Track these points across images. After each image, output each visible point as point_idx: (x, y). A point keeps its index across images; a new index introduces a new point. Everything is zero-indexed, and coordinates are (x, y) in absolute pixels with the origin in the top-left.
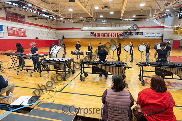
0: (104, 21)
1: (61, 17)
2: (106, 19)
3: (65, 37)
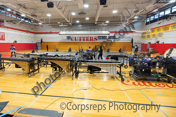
0: (80, 26)
1: (40, 22)
2: (82, 24)
3: (43, 41)
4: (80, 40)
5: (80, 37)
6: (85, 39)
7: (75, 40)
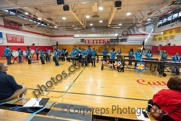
0: (94, 29)
4: (93, 43)
5: (93, 40)
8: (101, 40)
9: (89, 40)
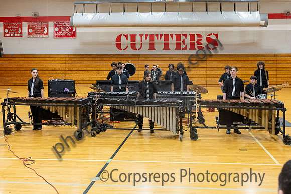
4: (152, 46)
5: (152, 36)
6: (172, 41)
7: (133, 46)
8: (182, 37)
9: (133, 37)
